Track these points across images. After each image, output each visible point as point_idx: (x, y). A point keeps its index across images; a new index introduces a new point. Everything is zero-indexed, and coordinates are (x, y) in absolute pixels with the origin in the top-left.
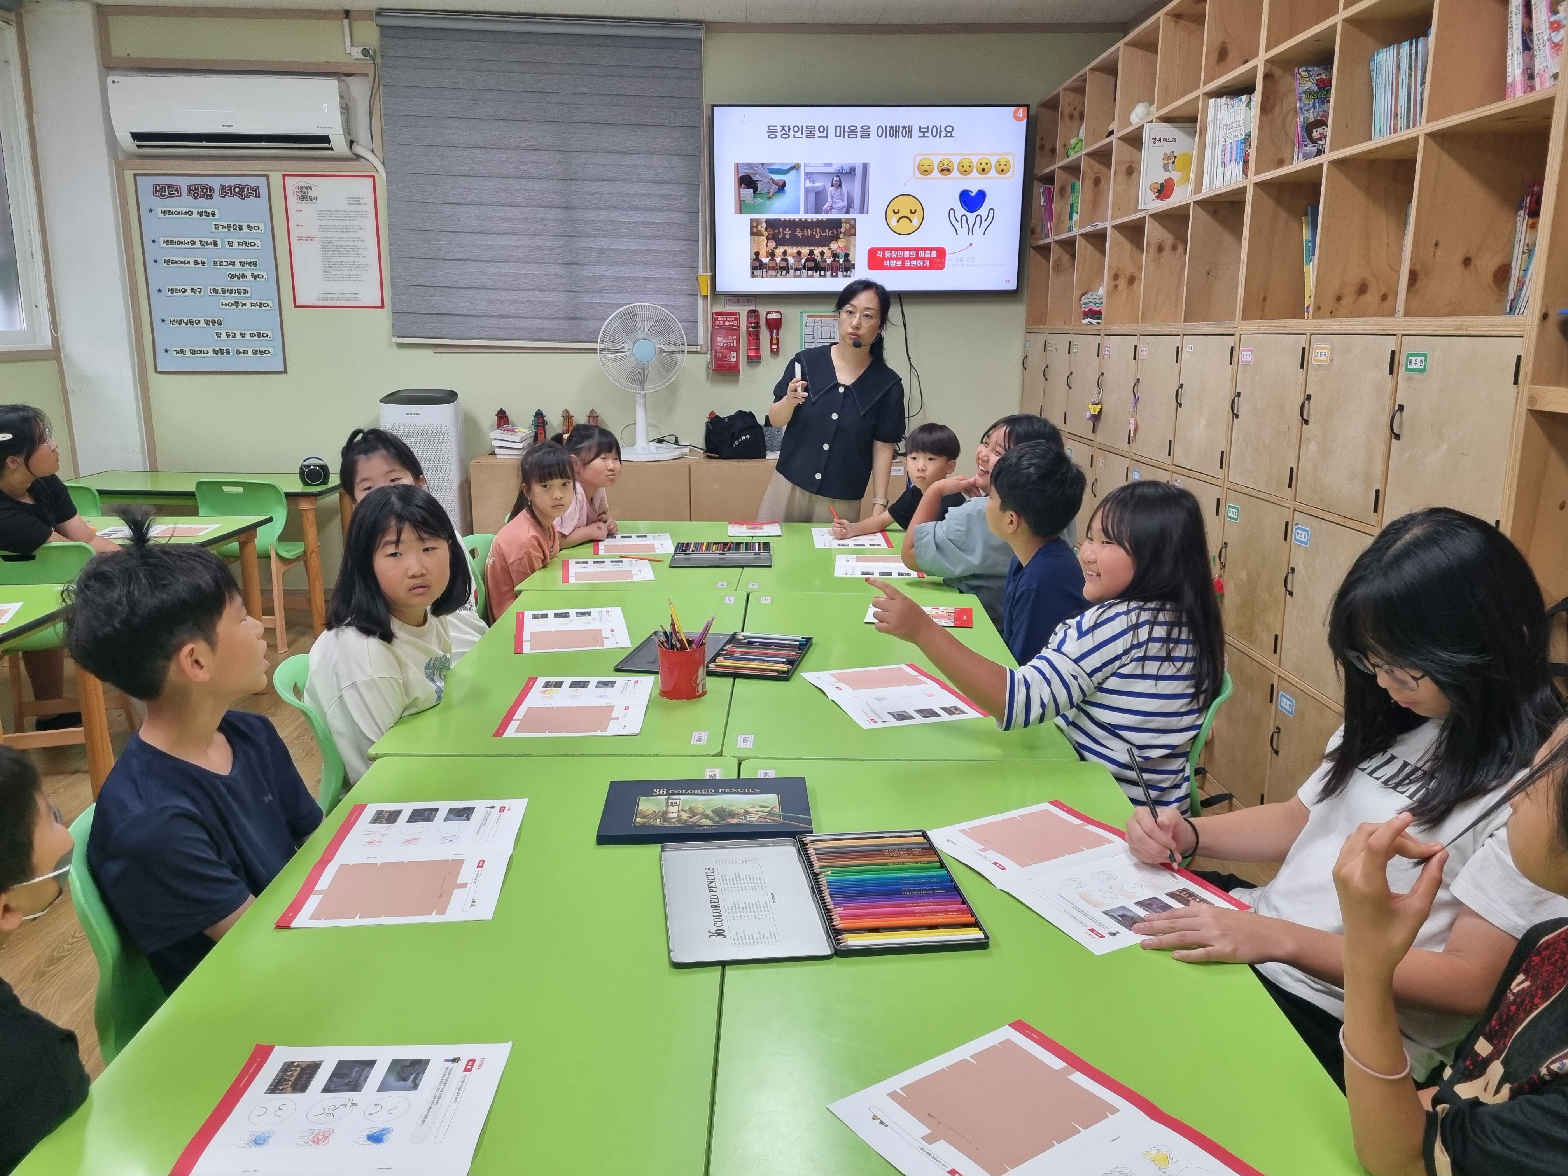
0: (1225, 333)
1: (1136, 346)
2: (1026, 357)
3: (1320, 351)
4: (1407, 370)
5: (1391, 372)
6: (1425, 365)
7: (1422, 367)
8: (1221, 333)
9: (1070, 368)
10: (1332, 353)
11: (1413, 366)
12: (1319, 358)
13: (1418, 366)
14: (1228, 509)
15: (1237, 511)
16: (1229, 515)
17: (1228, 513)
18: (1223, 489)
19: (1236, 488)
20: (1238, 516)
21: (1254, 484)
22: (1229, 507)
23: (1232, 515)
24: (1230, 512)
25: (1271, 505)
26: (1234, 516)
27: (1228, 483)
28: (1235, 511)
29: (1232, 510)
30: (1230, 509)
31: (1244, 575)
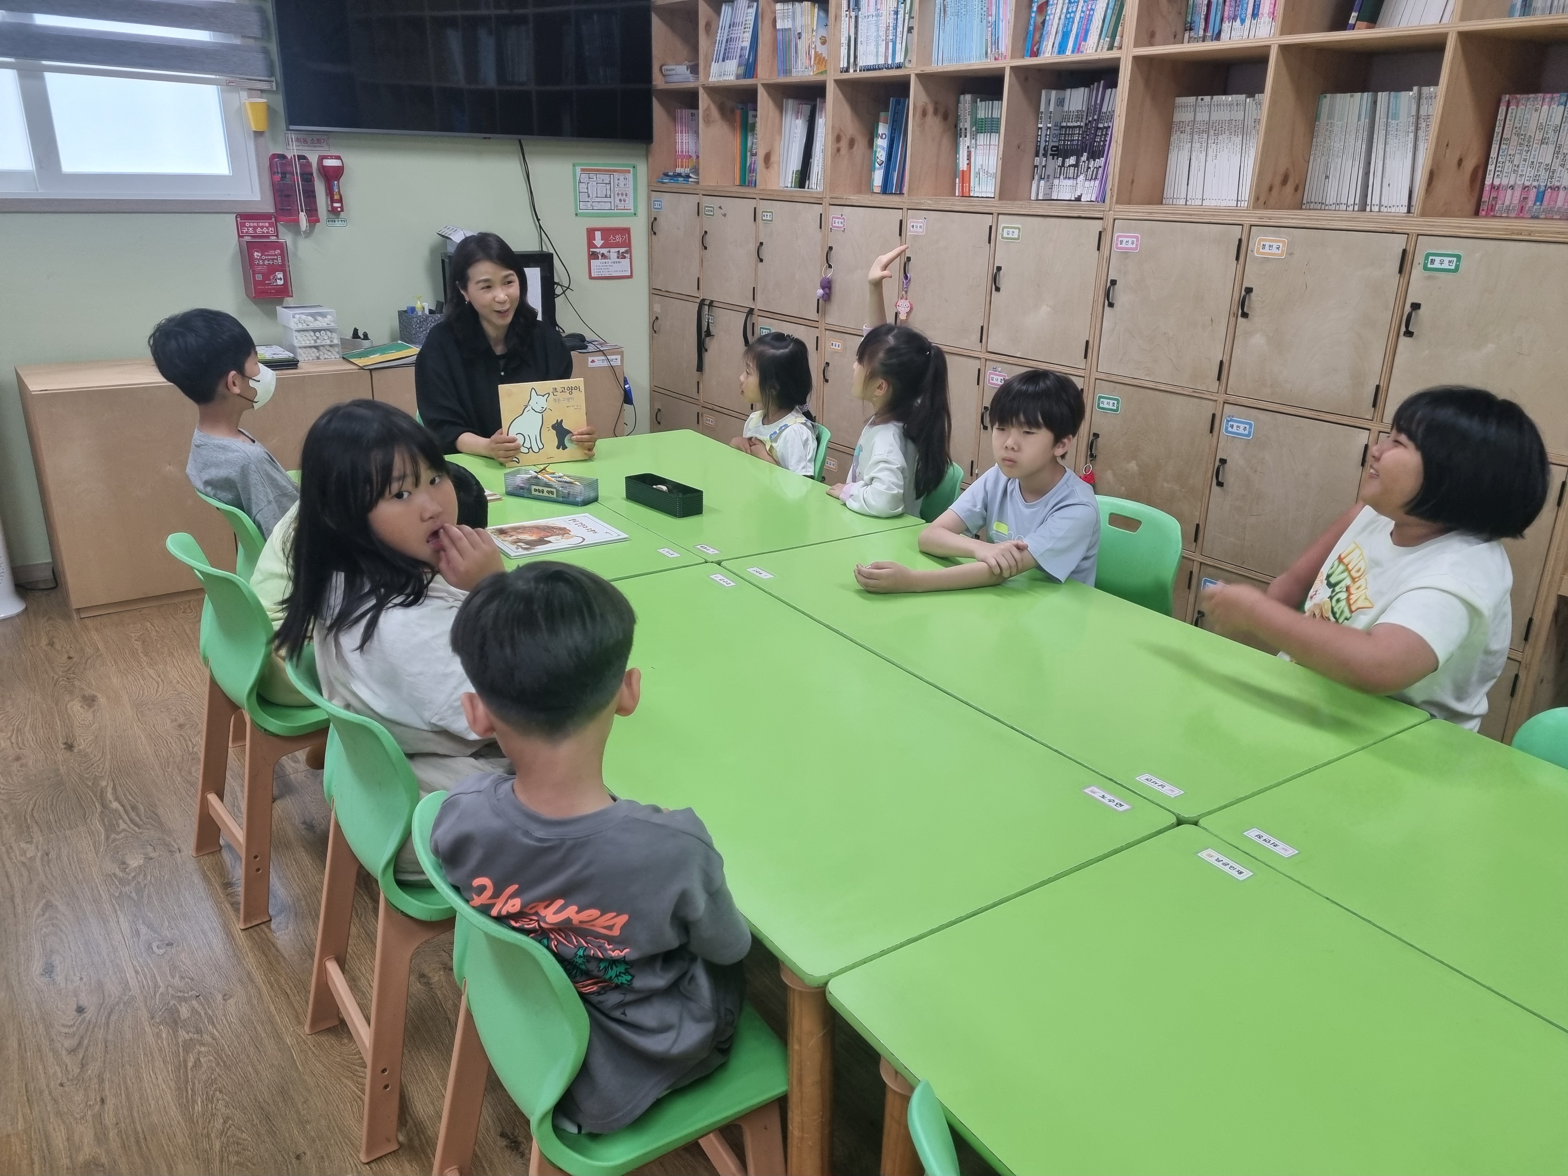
0: (1083, 215)
1: (901, 221)
2: (655, 219)
3: (1267, 244)
4: (1425, 268)
5: (1401, 271)
6: (1457, 267)
7: (1453, 267)
8: (1077, 215)
9: (757, 237)
10: (1290, 245)
11: (1437, 265)
12: (1267, 250)
13: (1446, 266)
14: (1099, 400)
15: (1116, 402)
16: (1101, 405)
17: (1099, 404)
18: (1087, 379)
19: (1113, 378)
20: (1118, 407)
21: (1147, 375)
22: (1100, 397)
23: (1106, 406)
24: (1103, 403)
25: (1181, 397)
26: (1111, 407)
27: (1097, 374)
28: (1112, 402)
29: (1106, 401)
30: (1101, 400)
31: (1133, 466)
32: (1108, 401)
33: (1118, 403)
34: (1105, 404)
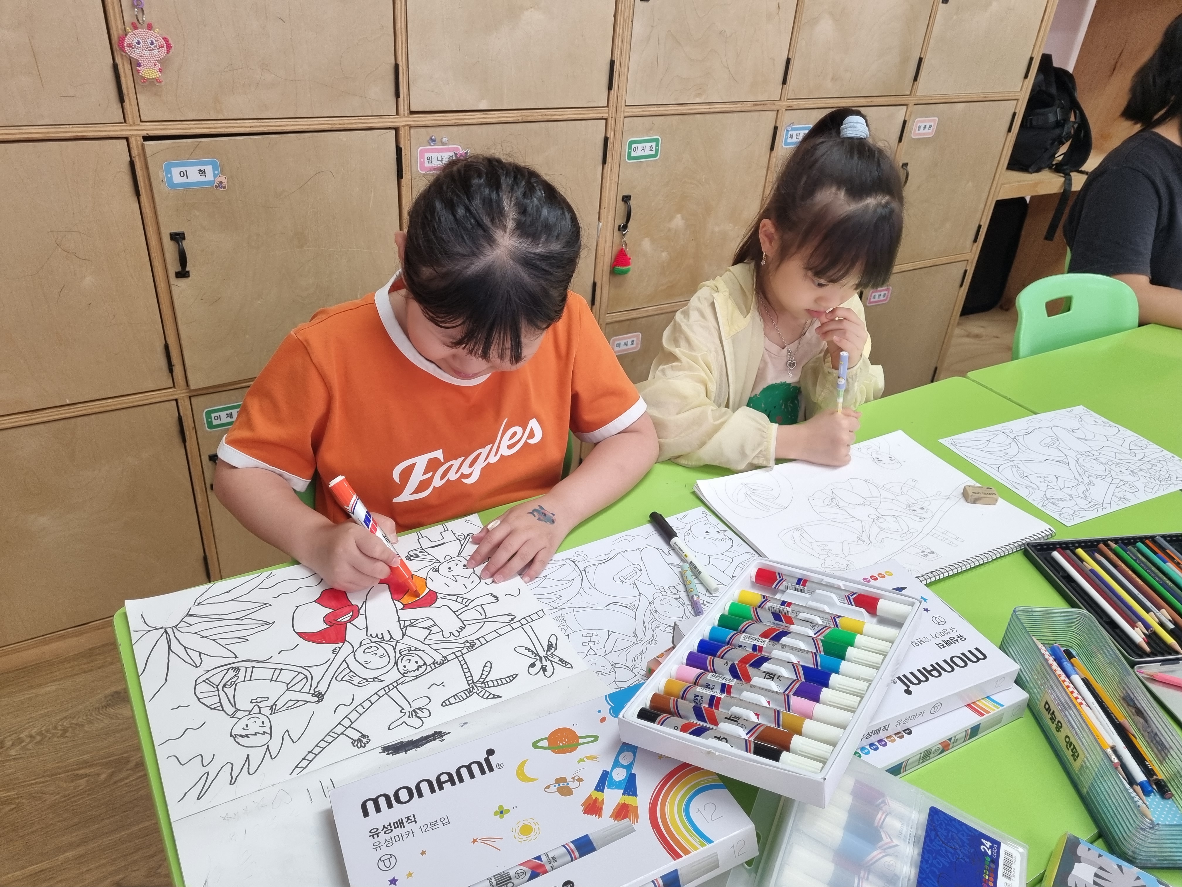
14: (630, 147)
15: (654, 144)
16: (633, 154)
17: (629, 153)
18: (611, 122)
19: (652, 110)
20: (657, 151)
21: (699, 95)
22: (631, 143)
23: (640, 153)
24: (636, 149)
25: (736, 114)
26: (648, 152)
27: (627, 109)
28: (648, 145)
29: (640, 146)
30: (633, 146)
31: (678, 222)
32: (643, 145)
33: (657, 145)
34: (639, 151)
